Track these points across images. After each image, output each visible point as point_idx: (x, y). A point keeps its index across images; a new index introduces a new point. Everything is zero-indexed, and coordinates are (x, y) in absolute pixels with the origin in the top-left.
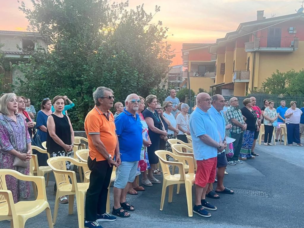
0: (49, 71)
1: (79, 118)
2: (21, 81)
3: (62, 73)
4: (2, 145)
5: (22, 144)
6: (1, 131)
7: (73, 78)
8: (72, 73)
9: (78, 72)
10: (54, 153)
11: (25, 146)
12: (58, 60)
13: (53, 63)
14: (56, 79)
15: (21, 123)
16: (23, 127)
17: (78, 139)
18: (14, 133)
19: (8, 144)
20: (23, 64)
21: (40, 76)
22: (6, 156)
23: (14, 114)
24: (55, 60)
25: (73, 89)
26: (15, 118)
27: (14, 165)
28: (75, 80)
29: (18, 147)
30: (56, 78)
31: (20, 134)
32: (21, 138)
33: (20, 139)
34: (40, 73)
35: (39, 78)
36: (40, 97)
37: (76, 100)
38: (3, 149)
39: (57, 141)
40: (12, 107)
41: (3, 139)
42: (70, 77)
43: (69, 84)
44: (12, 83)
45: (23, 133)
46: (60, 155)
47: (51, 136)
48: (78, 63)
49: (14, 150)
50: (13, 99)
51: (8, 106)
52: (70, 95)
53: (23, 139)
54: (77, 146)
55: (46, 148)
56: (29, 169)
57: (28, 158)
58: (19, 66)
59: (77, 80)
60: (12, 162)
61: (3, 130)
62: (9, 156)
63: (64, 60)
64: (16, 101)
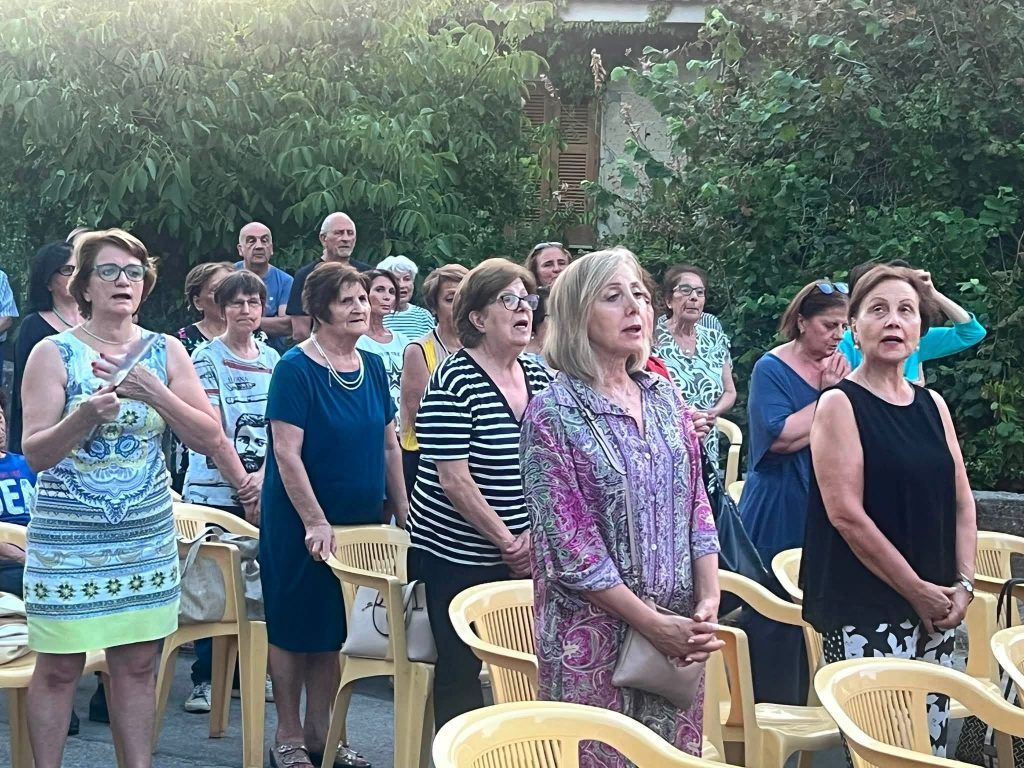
0: (823, 99)
1: (994, 406)
2: (655, 169)
3: (896, 109)
4: (561, 557)
5: (669, 559)
6: (558, 473)
7: (969, 142)
8: (965, 108)
9: (1003, 104)
10: (850, 629)
11: (684, 573)
12: (881, 27)
13: (848, 49)
14: (859, 154)
15: (667, 429)
16: (675, 457)
17: (998, 547)
18: (625, 486)
19: (592, 550)
20: (671, 66)
21: (766, 135)
22: (577, 622)
23: (626, 377)
24: (863, 29)
25: (966, 215)
26: (636, 399)
27: (619, 677)
28: (983, 153)
29: (645, 573)
30: (864, 147)
31: (660, 495)
32: (664, 522)
33: (657, 528)
34: (768, 116)
35: (760, 147)
36: (755, 264)
37: (983, 289)
38: (564, 578)
39: (872, 557)
40: (617, 333)
41: (564, 520)
42: (944, 140)
43: (943, 180)
44: (595, 176)
45: (675, 491)
46: (886, 650)
47: (836, 523)
48: (1003, 46)
49: (624, 593)
50: (616, 285)
51: (596, 329)
52: (940, 257)
53: (674, 526)
54: (990, 598)
55: (798, 594)
56: (698, 716)
57: (698, 647)
58: (645, 78)
59: (992, 157)
60: (609, 661)
61: (570, 468)
62: (594, 622)
63: (918, 24)
64: (637, 295)
